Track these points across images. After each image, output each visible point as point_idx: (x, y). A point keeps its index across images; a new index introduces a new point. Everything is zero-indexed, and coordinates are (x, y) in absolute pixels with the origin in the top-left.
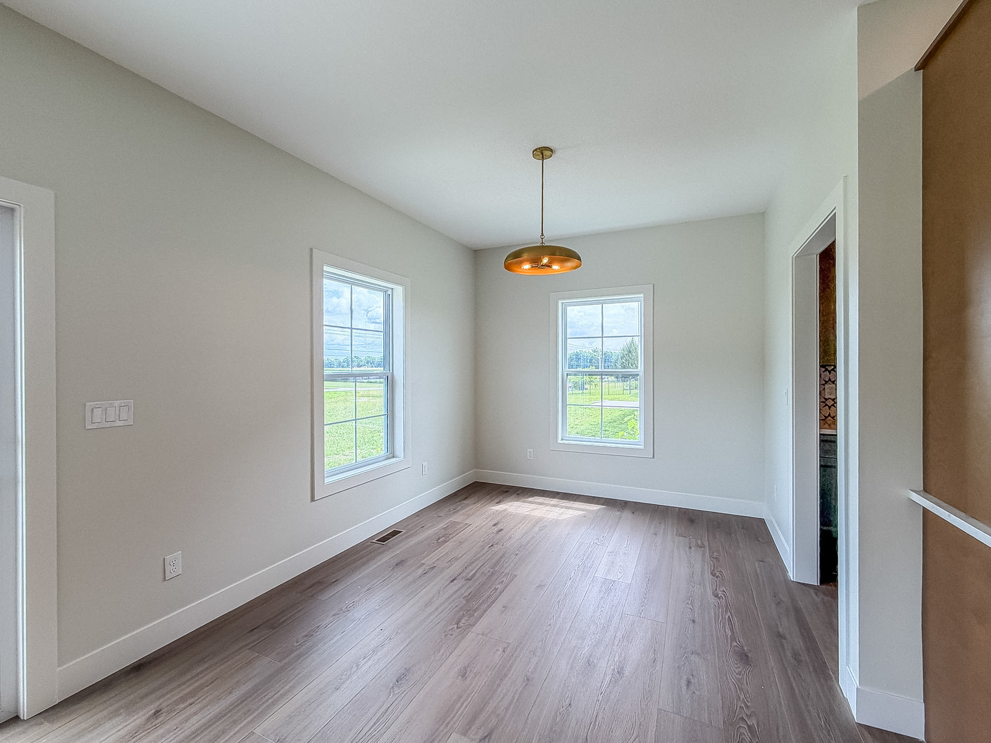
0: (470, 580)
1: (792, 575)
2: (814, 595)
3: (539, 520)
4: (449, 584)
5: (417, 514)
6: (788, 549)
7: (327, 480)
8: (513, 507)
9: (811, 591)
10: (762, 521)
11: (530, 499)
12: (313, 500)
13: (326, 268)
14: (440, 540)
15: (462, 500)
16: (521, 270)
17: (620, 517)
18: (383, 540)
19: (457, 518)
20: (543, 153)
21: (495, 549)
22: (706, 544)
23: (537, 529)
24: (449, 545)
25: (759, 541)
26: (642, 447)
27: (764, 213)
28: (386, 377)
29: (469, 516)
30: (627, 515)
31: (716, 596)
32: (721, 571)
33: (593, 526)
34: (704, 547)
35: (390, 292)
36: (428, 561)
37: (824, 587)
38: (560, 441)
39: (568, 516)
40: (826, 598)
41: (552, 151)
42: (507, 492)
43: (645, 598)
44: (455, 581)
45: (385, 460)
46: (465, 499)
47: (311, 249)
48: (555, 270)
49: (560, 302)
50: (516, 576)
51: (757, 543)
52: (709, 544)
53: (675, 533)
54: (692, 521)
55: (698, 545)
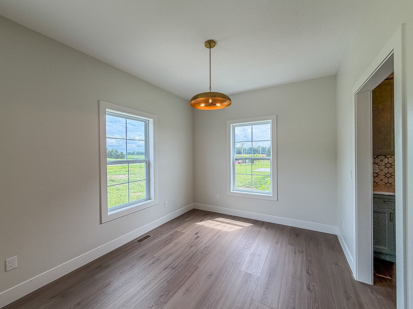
0: (174, 269)
1: (356, 276)
2: (371, 294)
3: (219, 231)
4: (163, 271)
5: (161, 227)
6: (353, 260)
7: (109, 214)
8: (208, 224)
9: (369, 289)
10: (335, 237)
11: (217, 219)
12: (101, 223)
13: (107, 110)
14: (166, 242)
15: (185, 219)
16: (200, 107)
17: (260, 231)
18: (140, 241)
19: (179, 229)
20: (210, 44)
21: (192, 249)
22: (304, 250)
23: (216, 237)
24: (171, 245)
25: (334, 250)
26: (272, 195)
27: (336, 75)
28: (145, 162)
29: (185, 228)
30: (263, 230)
31: (309, 289)
32: (312, 271)
33: (244, 237)
34: (303, 253)
35: (147, 122)
36: (157, 255)
37: (376, 287)
38: (231, 191)
39: (233, 230)
40: (379, 297)
41: (215, 42)
42: (207, 214)
43: (267, 288)
44: (166, 269)
45: (145, 201)
46: (187, 218)
47: (99, 101)
48: (218, 106)
49: (231, 125)
50: (198, 267)
51: (333, 251)
52: (306, 251)
53: (287, 243)
54: (297, 235)
55: (299, 252)
